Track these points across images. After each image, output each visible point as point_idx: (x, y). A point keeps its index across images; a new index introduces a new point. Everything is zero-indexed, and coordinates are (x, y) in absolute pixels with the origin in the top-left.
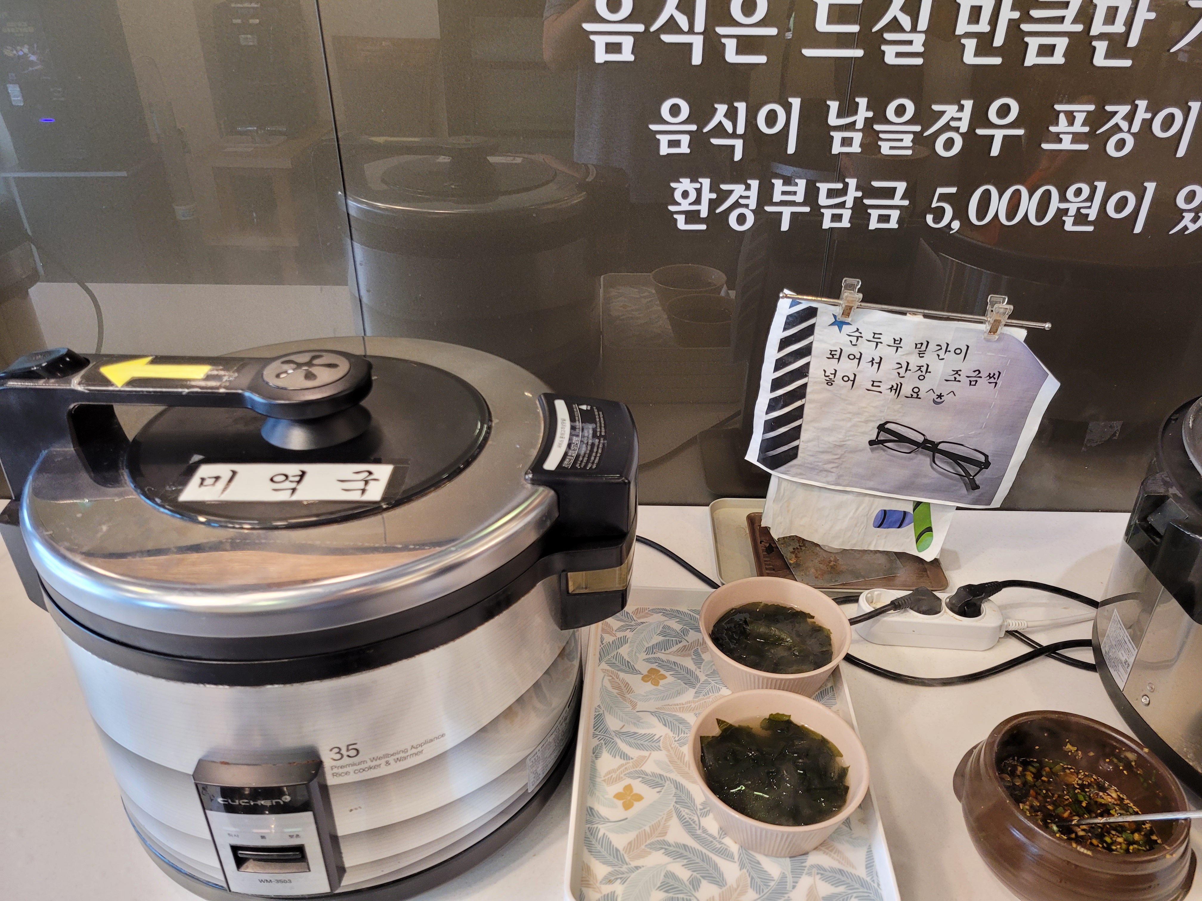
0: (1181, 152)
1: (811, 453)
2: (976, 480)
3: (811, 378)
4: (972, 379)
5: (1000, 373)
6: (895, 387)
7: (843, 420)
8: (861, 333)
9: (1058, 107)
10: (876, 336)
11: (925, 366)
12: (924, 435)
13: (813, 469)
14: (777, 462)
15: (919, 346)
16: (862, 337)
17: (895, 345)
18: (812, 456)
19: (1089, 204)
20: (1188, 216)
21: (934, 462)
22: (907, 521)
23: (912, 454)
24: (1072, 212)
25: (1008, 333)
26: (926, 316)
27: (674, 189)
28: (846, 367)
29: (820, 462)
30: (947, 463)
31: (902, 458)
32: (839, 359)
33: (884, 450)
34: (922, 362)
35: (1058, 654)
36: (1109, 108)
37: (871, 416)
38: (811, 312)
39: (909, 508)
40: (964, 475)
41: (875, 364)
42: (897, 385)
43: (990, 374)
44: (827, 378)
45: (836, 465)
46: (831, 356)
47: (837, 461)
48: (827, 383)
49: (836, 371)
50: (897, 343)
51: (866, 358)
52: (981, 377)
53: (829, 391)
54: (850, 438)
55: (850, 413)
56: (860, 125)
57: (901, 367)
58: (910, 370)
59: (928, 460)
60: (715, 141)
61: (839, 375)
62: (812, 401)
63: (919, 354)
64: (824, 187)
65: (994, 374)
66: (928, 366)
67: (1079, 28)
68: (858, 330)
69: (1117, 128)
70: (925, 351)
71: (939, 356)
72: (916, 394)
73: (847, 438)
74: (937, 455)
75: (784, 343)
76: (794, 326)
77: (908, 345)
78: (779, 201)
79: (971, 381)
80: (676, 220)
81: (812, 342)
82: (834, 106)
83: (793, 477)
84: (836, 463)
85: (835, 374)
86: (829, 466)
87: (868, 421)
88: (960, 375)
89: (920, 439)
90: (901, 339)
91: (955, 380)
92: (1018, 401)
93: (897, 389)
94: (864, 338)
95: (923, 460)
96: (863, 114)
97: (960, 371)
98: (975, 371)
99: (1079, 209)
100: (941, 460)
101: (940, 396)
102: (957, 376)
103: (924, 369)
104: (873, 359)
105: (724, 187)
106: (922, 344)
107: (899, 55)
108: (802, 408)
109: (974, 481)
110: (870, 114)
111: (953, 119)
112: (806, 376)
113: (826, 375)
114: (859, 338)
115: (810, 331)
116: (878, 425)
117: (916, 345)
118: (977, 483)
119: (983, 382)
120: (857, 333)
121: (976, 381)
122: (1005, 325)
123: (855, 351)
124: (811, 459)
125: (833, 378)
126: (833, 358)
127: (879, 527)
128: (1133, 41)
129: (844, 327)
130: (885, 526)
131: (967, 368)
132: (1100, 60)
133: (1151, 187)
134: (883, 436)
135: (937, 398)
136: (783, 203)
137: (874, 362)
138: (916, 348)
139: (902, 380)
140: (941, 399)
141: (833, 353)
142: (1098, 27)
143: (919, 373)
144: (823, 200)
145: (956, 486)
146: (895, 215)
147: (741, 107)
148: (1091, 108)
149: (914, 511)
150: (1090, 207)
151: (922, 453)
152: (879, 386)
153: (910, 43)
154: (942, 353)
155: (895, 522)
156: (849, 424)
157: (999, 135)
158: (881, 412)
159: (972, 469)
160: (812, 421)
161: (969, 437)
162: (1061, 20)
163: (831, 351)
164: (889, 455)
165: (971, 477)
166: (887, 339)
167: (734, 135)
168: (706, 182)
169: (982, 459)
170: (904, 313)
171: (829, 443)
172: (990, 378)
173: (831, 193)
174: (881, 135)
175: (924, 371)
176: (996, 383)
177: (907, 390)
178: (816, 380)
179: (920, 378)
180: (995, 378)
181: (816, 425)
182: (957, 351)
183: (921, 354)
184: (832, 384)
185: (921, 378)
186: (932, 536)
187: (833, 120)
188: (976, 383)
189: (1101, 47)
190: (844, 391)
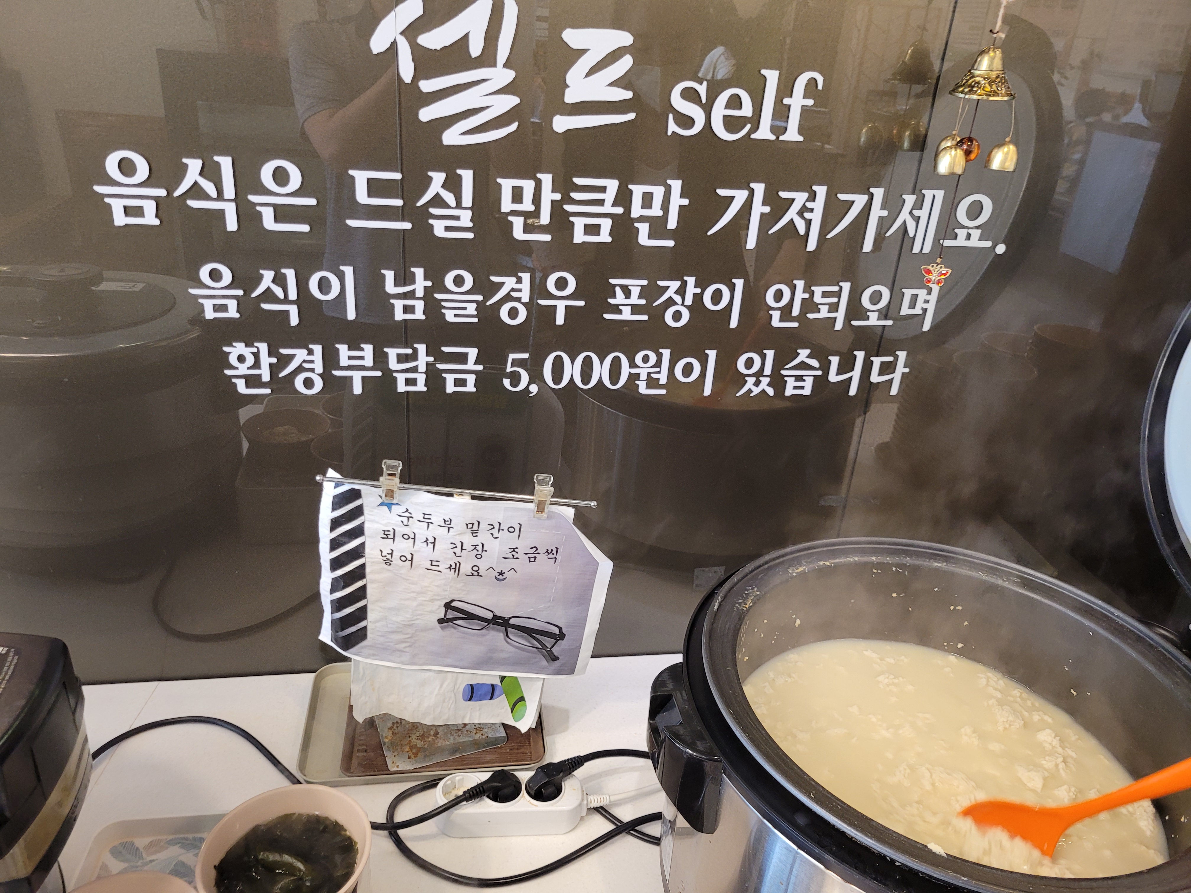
0: (734, 323)
1: (380, 634)
2: (554, 651)
3: (369, 558)
4: (530, 556)
5: (557, 549)
6: (454, 566)
7: (408, 599)
8: (410, 513)
9: (613, 281)
10: (426, 516)
11: (481, 546)
12: (492, 612)
13: (385, 649)
14: (349, 642)
15: (470, 526)
16: (412, 517)
17: (446, 525)
18: (382, 636)
19: (657, 370)
20: (751, 381)
21: (508, 636)
22: (497, 693)
23: (484, 631)
24: (644, 376)
25: (557, 511)
26: (474, 497)
27: (228, 354)
28: (402, 547)
29: (391, 642)
30: (522, 637)
31: (474, 635)
32: (394, 539)
33: (455, 628)
34: (477, 541)
35: (636, 831)
36: (661, 283)
37: (435, 595)
38: (355, 494)
39: (497, 682)
40: (541, 647)
41: (429, 544)
42: (456, 564)
43: (548, 550)
44: (385, 559)
45: (408, 644)
46: (385, 536)
47: (409, 640)
48: (386, 563)
49: (392, 551)
50: (448, 524)
51: (420, 538)
52: (539, 553)
53: (390, 570)
54: (418, 617)
55: (414, 592)
56: (420, 293)
57: (456, 547)
58: (465, 550)
59: (501, 636)
60: (266, 306)
61: (396, 555)
62: (373, 581)
63: (472, 533)
64: (392, 353)
65: (552, 550)
66: (483, 545)
67: (620, 210)
68: (407, 510)
69: (671, 302)
70: (478, 530)
71: (492, 534)
72: (476, 572)
73: (415, 618)
74: (509, 630)
75: (335, 524)
76: (341, 507)
77: (458, 525)
78: (347, 365)
79: (529, 558)
80: (235, 385)
81: (363, 523)
82: (389, 275)
83: (366, 658)
84: (408, 642)
85: (392, 554)
86: (401, 646)
87: (432, 599)
88: (517, 553)
89: (490, 616)
90: (451, 520)
91: (513, 558)
92: (581, 574)
93: (456, 568)
94: (415, 518)
95: (496, 636)
96: (420, 284)
97: (517, 548)
98: (531, 548)
99: (649, 374)
100: (515, 635)
101: (501, 573)
102: (514, 553)
103: (479, 548)
104: (427, 539)
105: (284, 351)
106: (473, 524)
107: (447, 229)
108: (364, 588)
109: (552, 653)
110: (429, 284)
111: (513, 290)
112: (363, 556)
113: (383, 555)
114: (410, 519)
115: (358, 512)
116: (443, 603)
117: (467, 525)
118: (556, 654)
119: (542, 558)
120: (407, 513)
121: (535, 558)
122: (551, 504)
123: (406, 530)
124: (381, 639)
125: (390, 558)
126: (388, 538)
127: (470, 700)
128: (672, 224)
129: (393, 507)
130: (476, 699)
131: (523, 545)
132: (644, 239)
133: (712, 354)
134: (451, 614)
135: (499, 575)
136: (350, 368)
137: (428, 542)
138: (467, 528)
139: (459, 559)
140: (503, 576)
141: (386, 533)
142: (637, 211)
143: (475, 552)
144: (393, 364)
145: (535, 658)
146: (471, 379)
147: (290, 274)
148: (645, 282)
149: (501, 683)
150: (659, 372)
151: (493, 629)
152: (438, 566)
153: (457, 218)
154: (495, 532)
155: (485, 695)
156: (415, 604)
157: (561, 306)
158: (445, 591)
159: (548, 642)
160: (377, 601)
161: (539, 611)
162: (601, 202)
163: (384, 531)
164: (460, 632)
165: (549, 649)
166: (437, 519)
167: (286, 301)
168: (263, 347)
169: (557, 631)
170: (451, 495)
171: (397, 622)
172: (549, 554)
173: (401, 359)
174: (443, 304)
175: (480, 551)
176: (556, 559)
177: (466, 568)
178: (373, 560)
179: (477, 556)
180: (553, 554)
181: (383, 604)
182: (511, 530)
183: (474, 534)
184: (390, 564)
185: (479, 557)
186: (526, 705)
187: (390, 287)
188: (535, 559)
189: (643, 229)
190: (403, 571)
